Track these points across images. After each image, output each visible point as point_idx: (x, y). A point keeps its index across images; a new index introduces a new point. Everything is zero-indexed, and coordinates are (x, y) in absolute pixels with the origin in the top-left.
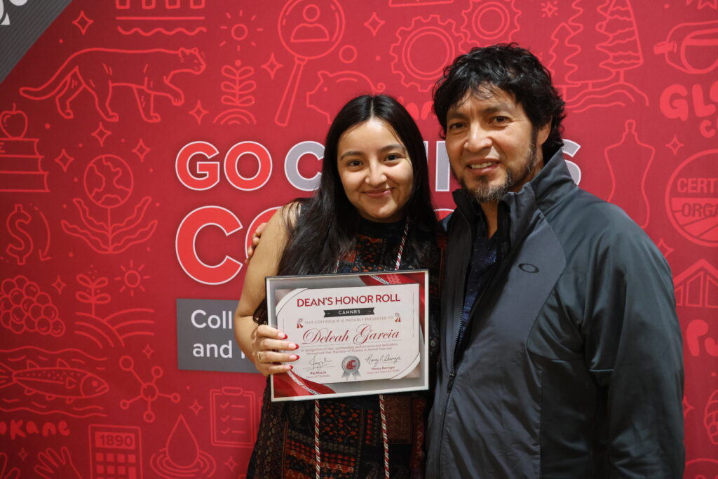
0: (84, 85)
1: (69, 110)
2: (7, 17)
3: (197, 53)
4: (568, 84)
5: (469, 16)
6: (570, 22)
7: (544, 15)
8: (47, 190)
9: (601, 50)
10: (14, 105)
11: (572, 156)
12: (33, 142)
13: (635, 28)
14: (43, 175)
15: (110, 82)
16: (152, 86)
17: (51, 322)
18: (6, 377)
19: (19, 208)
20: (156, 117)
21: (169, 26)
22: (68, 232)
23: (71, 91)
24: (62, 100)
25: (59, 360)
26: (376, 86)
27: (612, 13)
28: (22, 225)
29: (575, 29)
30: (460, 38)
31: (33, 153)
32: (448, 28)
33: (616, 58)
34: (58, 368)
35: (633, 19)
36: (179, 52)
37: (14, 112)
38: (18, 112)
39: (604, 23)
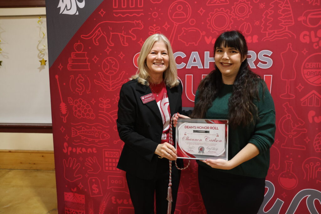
0: (102, 34)
1: (97, 42)
2: (78, 12)
3: (140, 22)
4: (268, 31)
5: (234, 8)
6: (269, 10)
7: (260, 8)
8: (89, 70)
9: (280, 19)
10: (79, 41)
11: (270, 56)
12: (85, 53)
13: (291, 12)
14: (88, 65)
15: (111, 33)
16: (125, 33)
17: (90, 114)
18: (75, 133)
19: (80, 76)
20: (126, 44)
21: (131, 13)
22: (96, 84)
23: (98, 36)
24: (95, 39)
25: (93, 127)
26: (202, 33)
27: (284, 7)
28: (81, 81)
29: (271, 12)
30: (231, 16)
31: (85, 57)
32: (227, 12)
33: (285, 22)
34: (93, 130)
35: (291, 9)
36: (134, 22)
37: (79, 43)
38: (80, 43)
39: (281, 10)
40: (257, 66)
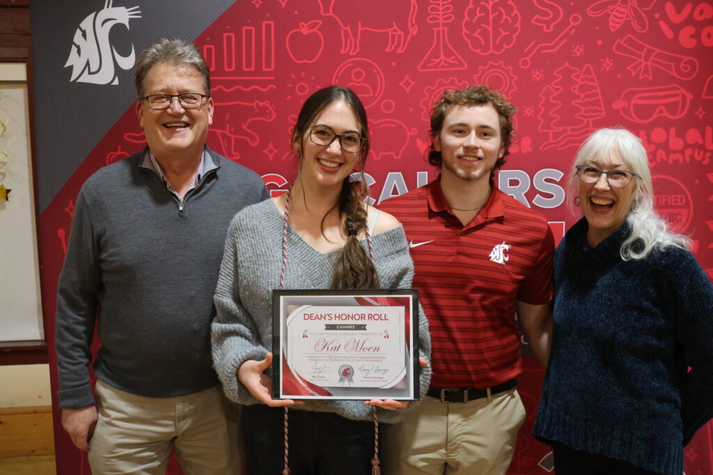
2: (117, 79)
3: (268, 105)
4: (552, 129)
5: (479, 79)
6: (552, 84)
7: (534, 80)
9: (577, 105)
10: (119, 147)
11: (558, 181)
13: (599, 90)
16: (232, 131)
20: (237, 156)
21: (246, 84)
26: (410, 131)
27: (582, 80)
29: (557, 90)
33: (586, 111)
35: (597, 84)
36: (254, 104)
37: (119, 153)
38: (123, 152)
39: (577, 87)
40: (533, 202)
